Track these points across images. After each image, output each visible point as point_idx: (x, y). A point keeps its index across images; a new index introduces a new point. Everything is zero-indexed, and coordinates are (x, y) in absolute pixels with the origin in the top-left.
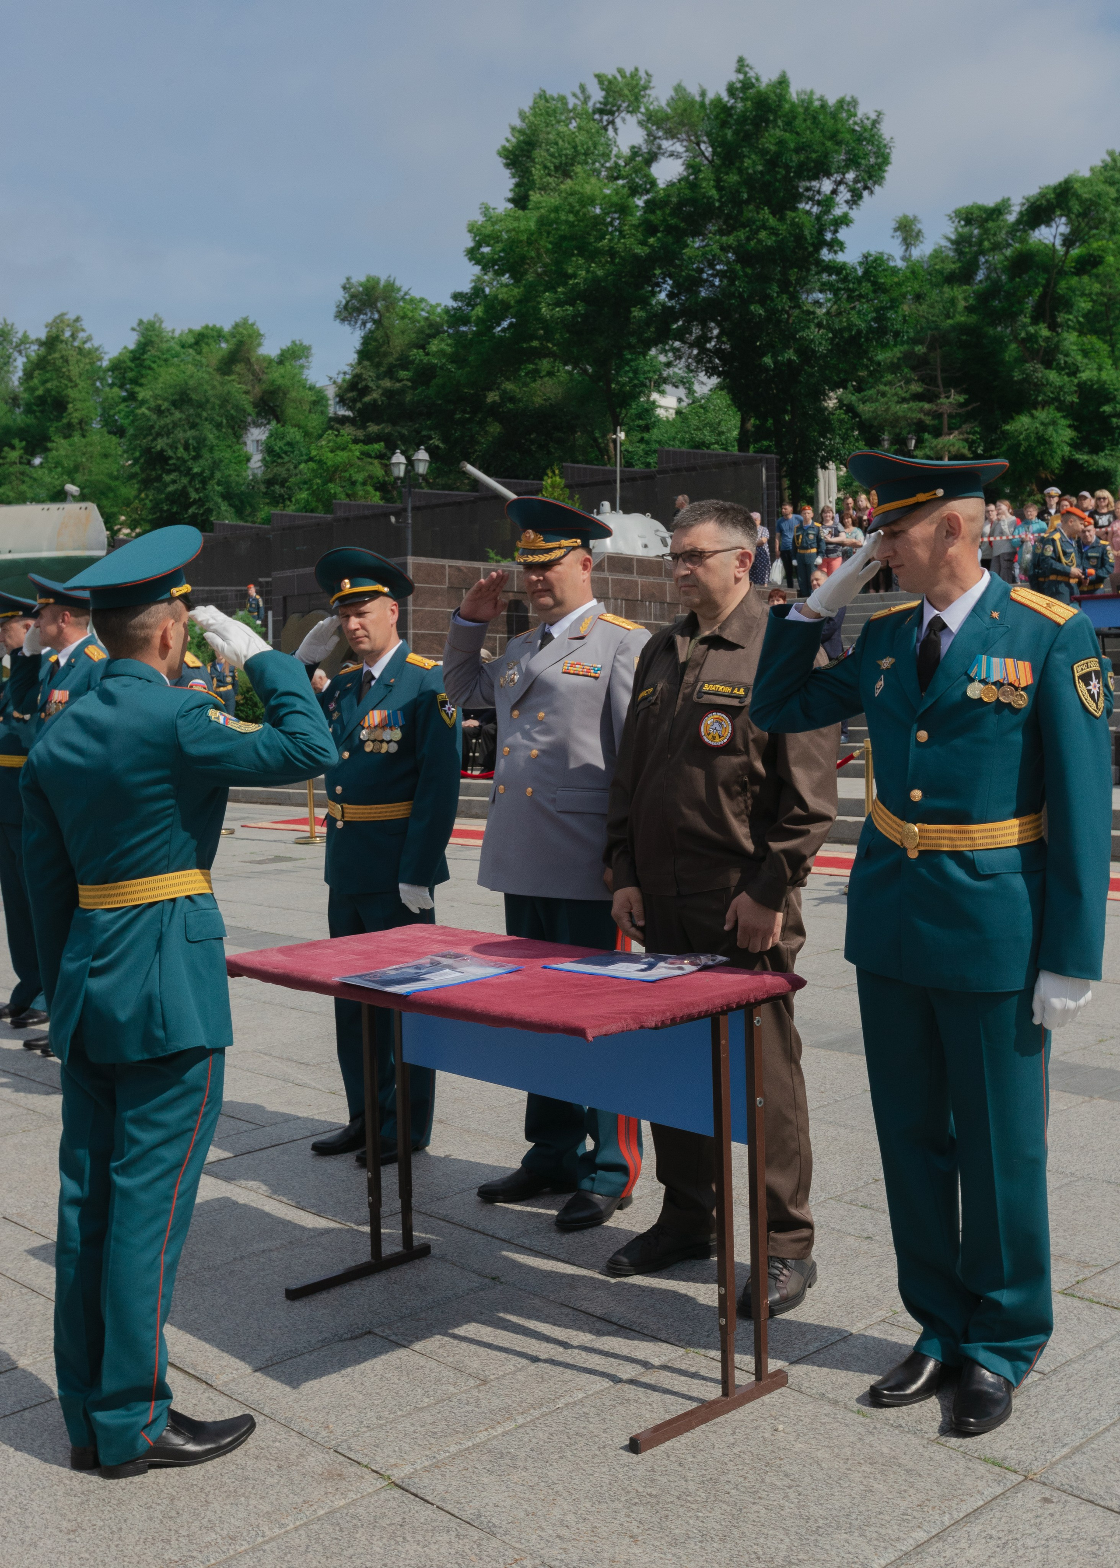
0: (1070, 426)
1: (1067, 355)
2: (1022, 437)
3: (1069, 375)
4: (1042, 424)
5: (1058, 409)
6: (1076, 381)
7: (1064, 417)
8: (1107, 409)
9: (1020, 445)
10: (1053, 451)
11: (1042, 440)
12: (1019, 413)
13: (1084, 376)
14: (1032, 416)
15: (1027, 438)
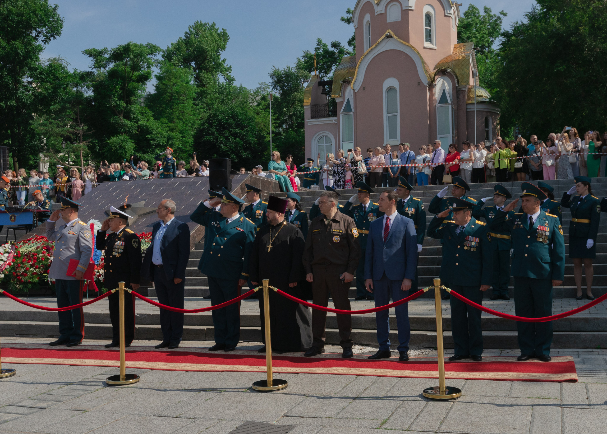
0: (133, 143)
1: (134, 114)
2: (113, 146)
3: (135, 122)
4: (122, 141)
5: (128, 136)
6: (137, 125)
7: (131, 139)
8: (149, 136)
9: (112, 149)
10: (126, 152)
11: (121, 147)
12: (114, 136)
13: (140, 123)
14: (118, 137)
15: (115, 146)
